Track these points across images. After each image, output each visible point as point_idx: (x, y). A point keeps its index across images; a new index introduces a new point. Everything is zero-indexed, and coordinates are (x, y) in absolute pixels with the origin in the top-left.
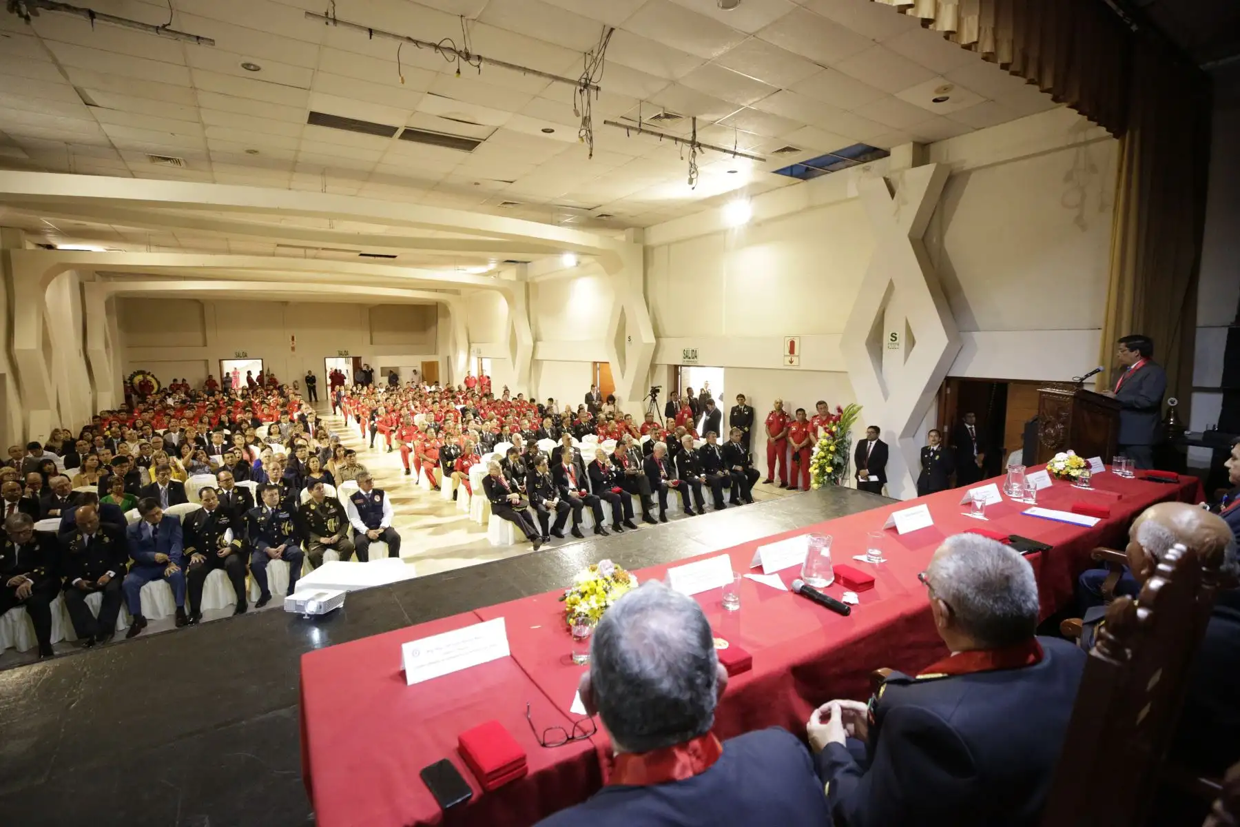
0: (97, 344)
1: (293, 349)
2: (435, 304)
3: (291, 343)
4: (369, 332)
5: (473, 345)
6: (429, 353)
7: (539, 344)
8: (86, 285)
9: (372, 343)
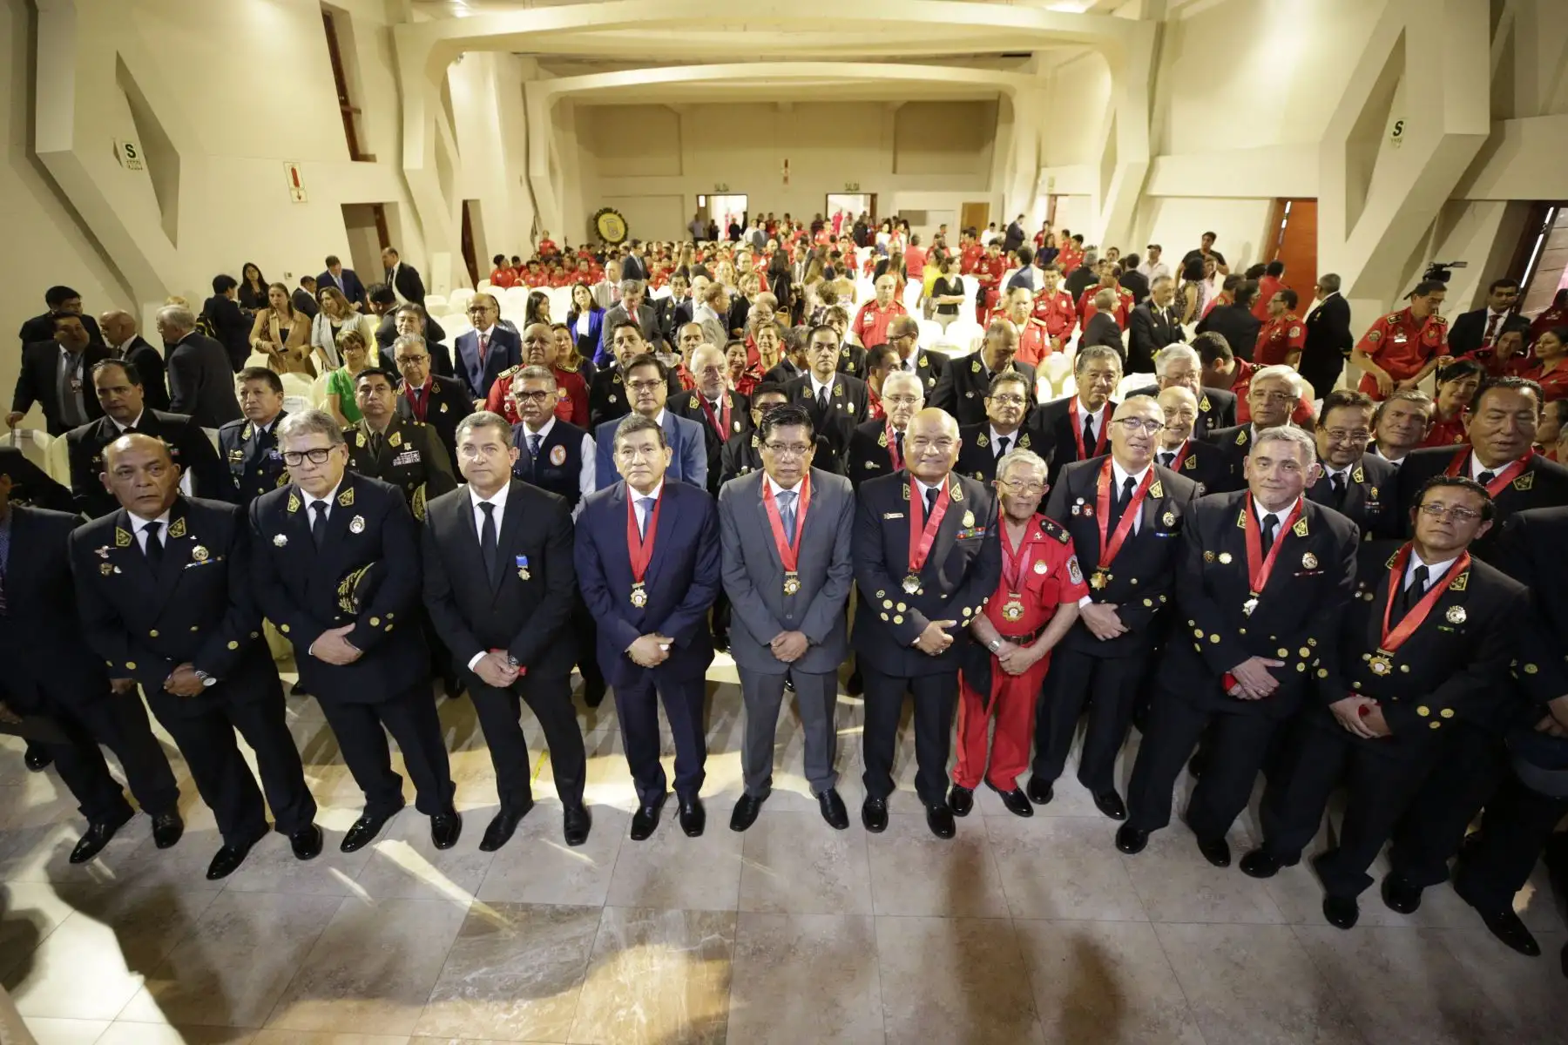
0: (539, 170)
1: (786, 179)
2: (996, 98)
3: (783, 171)
4: (892, 152)
5: (1043, 171)
6: (980, 189)
7: (1162, 161)
8: (528, 84)
9: (894, 172)
